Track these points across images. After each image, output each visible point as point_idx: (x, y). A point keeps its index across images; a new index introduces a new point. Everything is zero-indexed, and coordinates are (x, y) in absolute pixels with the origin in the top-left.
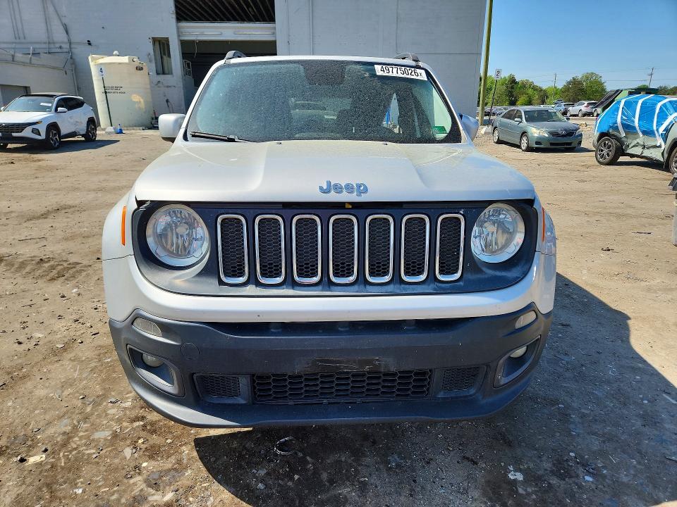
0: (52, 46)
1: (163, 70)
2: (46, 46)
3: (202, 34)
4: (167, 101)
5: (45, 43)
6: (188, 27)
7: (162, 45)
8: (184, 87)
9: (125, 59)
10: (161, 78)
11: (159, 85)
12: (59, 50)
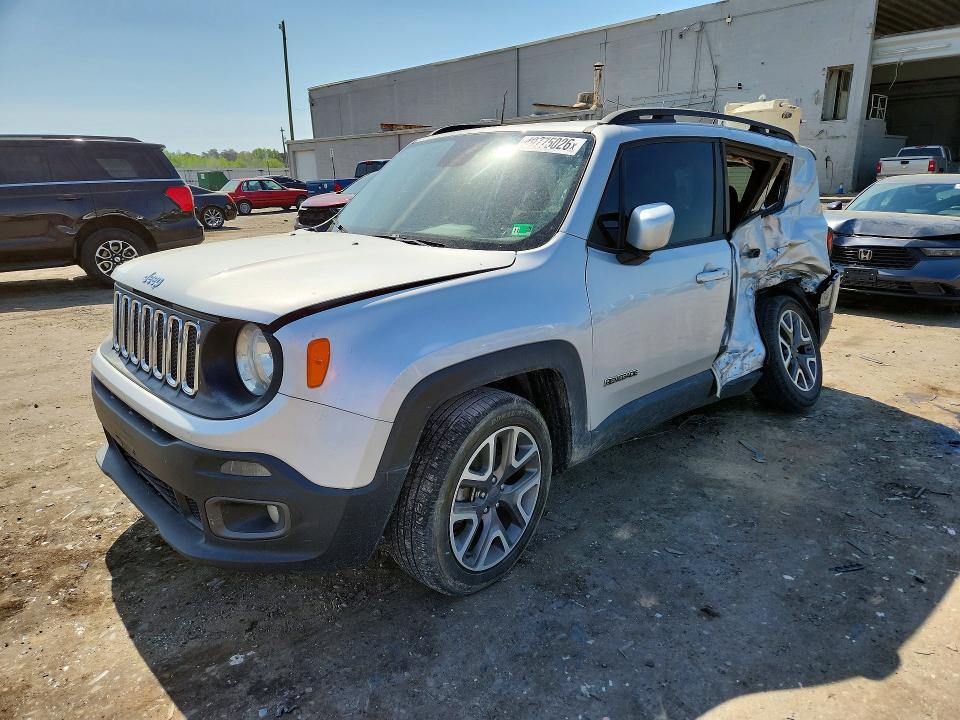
0: (695, 96)
1: (834, 113)
2: (688, 97)
3: (914, 51)
4: (827, 159)
5: (688, 93)
6: (892, 44)
7: (841, 77)
8: (860, 137)
9: (770, 105)
10: (827, 125)
11: (822, 136)
12: (701, 100)
